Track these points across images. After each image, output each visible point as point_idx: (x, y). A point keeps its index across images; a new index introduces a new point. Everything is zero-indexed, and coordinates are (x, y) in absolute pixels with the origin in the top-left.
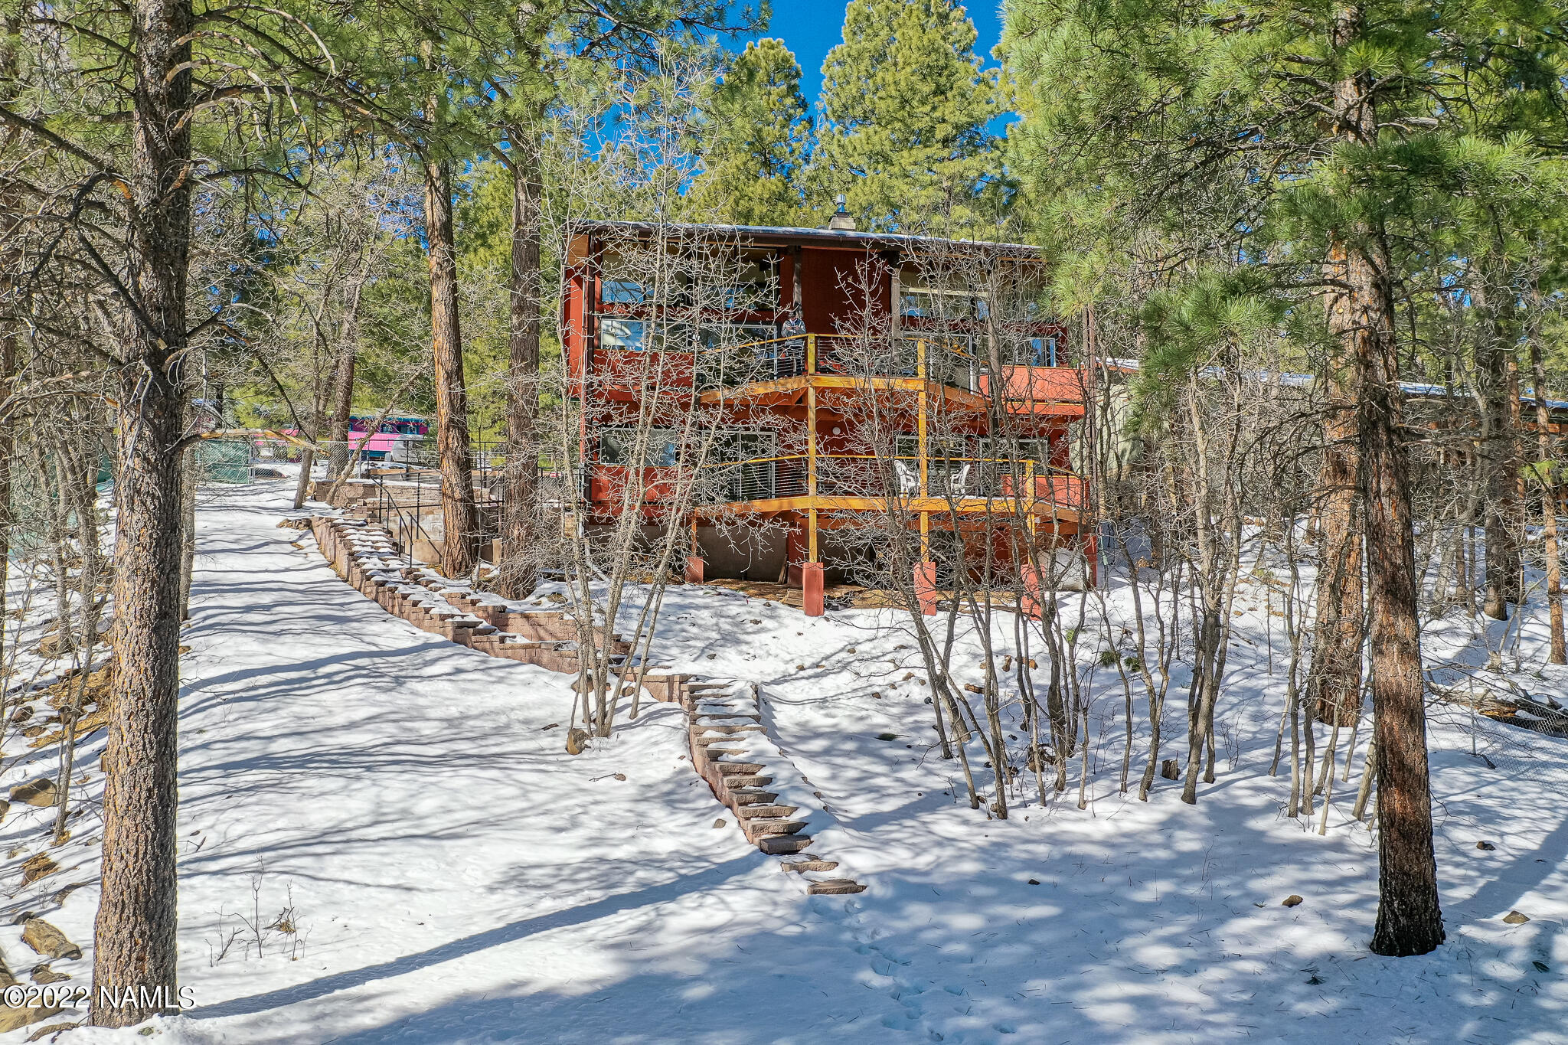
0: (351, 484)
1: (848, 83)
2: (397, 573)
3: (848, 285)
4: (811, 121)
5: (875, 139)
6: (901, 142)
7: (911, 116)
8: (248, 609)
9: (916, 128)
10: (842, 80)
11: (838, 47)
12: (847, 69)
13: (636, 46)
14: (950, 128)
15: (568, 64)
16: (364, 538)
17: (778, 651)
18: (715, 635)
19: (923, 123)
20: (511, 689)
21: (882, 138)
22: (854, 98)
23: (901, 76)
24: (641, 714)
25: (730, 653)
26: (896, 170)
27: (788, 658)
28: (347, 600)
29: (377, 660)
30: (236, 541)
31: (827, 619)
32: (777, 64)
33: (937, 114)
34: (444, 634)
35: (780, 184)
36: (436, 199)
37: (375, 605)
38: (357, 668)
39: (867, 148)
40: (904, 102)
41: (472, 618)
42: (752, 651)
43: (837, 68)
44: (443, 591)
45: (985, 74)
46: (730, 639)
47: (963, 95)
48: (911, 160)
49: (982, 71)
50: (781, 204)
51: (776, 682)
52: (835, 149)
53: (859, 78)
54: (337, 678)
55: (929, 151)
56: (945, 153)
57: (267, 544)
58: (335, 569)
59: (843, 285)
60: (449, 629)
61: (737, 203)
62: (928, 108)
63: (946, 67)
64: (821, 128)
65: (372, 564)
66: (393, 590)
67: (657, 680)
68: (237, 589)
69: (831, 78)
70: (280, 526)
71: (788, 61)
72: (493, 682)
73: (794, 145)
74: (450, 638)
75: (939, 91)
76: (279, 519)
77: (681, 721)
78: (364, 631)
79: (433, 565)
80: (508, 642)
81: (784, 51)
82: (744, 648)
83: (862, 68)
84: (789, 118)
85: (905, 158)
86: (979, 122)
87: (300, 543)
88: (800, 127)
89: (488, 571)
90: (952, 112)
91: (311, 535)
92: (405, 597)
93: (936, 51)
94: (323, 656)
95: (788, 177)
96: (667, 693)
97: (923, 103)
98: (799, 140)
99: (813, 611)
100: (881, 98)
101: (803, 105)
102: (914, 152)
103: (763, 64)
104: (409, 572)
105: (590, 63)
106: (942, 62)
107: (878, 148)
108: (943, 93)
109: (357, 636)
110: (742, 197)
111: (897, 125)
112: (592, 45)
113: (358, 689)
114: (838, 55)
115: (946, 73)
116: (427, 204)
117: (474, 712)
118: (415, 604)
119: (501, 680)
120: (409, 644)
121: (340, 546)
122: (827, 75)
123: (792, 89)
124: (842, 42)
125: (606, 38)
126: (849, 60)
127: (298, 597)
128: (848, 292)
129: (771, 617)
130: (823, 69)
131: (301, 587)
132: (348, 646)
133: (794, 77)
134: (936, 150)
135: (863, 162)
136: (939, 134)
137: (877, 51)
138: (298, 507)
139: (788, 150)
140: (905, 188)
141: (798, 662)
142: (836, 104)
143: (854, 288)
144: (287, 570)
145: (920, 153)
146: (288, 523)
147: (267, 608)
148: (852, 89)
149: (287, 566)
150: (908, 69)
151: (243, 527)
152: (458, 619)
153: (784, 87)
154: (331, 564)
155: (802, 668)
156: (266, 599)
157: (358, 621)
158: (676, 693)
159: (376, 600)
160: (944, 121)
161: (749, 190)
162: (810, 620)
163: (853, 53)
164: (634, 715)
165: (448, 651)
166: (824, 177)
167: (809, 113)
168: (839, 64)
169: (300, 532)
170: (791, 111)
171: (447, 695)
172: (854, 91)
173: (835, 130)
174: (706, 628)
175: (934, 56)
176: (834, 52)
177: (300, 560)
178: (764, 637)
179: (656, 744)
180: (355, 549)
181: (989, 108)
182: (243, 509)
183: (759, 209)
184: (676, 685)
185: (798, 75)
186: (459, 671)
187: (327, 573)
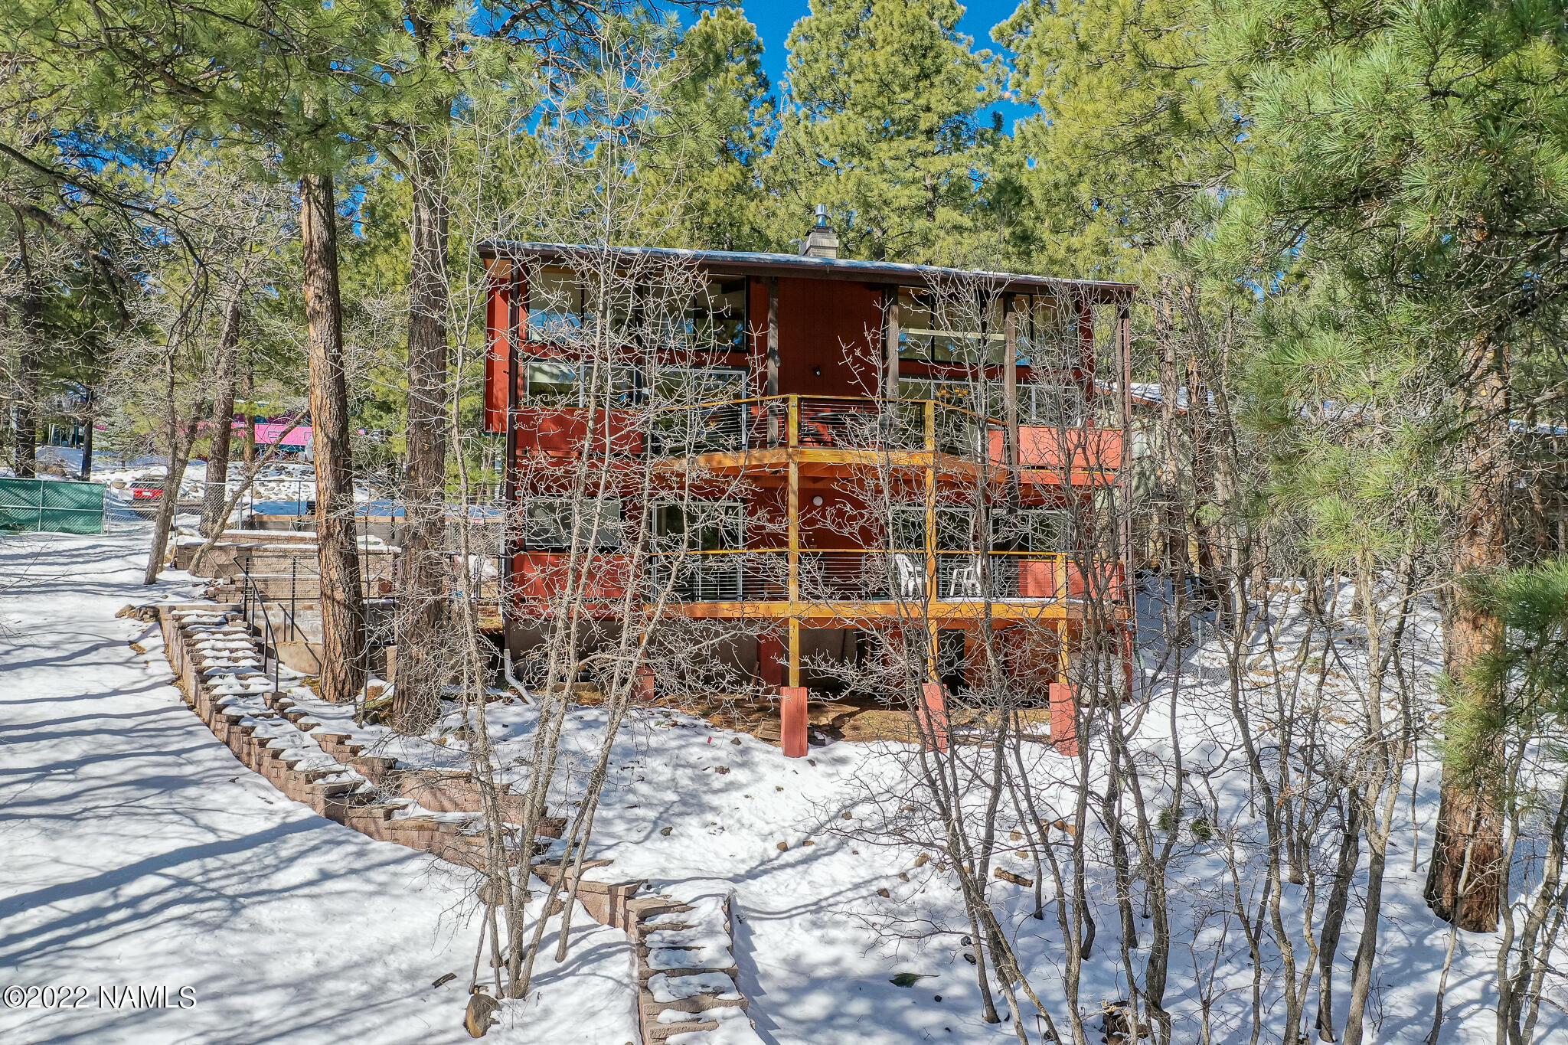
0: (221, 548)
1: (817, 61)
2: (260, 700)
3: (856, 360)
4: (772, 102)
5: (851, 128)
6: (879, 132)
7: (891, 102)
8: (45, 772)
9: (896, 116)
10: (810, 57)
11: (805, 20)
12: (816, 45)
13: (573, 19)
14: (936, 118)
15: (475, 50)
16: (220, 645)
17: (753, 819)
18: (671, 796)
19: (905, 112)
20: (395, 904)
21: (859, 127)
22: (823, 78)
23: (880, 57)
24: (572, 953)
25: (692, 825)
26: (874, 164)
27: (766, 829)
28: (188, 745)
29: (211, 862)
30: (55, 646)
31: (812, 763)
32: (735, 37)
33: (922, 101)
34: (313, 806)
35: (738, 174)
36: (314, 212)
37: (225, 752)
38: (182, 882)
39: (841, 139)
40: (885, 85)
41: (351, 776)
42: (717, 820)
43: (803, 44)
44: (316, 730)
45: (976, 57)
46: (692, 803)
47: (952, 81)
48: (892, 153)
49: (972, 52)
50: (739, 197)
51: (752, 875)
52: (803, 139)
53: (829, 56)
54: (146, 906)
55: (912, 144)
56: (930, 146)
57: (96, 648)
58: (181, 688)
59: (849, 360)
60: (320, 797)
61: (690, 196)
62: (910, 95)
63: (931, 48)
64: (786, 111)
65: (226, 687)
66: (248, 732)
67: (593, 888)
68: (35, 734)
69: (798, 55)
70: (120, 615)
71: (748, 33)
72: (371, 894)
73: (755, 129)
74: (320, 811)
75: (924, 75)
76: (121, 603)
77: (625, 968)
78: (200, 804)
79: (309, 681)
80: (397, 816)
81: (744, 22)
82: (710, 817)
83: (833, 44)
84: (749, 99)
85: (884, 151)
86: (967, 111)
87: (143, 643)
88: (761, 110)
89: (379, 691)
90: (939, 99)
91: (158, 632)
92: (263, 743)
93: (922, 28)
94: (134, 859)
95: (748, 164)
96: (607, 909)
97: (905, 88)
98: (759, 125)
99: (793, 751)
100: (857, 82)
101: (764, 83)
102: (894, 144)
103: (720, 36)
104: (276, 697)
105: (506, 46)
106: (927, 42)
107: (854, 139)
108: (927, 77)
109: (190, 815)
110: (696, 189)
111: (876, 113)
112: (515, 18)
113: (171, 928)
114: (805, 28)
115: (932, 54)
116: (303, 218)
117: (336, 963)
118: (276, 755)
119: (382, 890)
120: (258, 825)
121: (187, 658)
122: (794, 51)
123: (753, 65)
124: (808, 13)
125: (534, 9)
126: (818, 35)
127: (120, 744)
128: (856, 370)
129: (743, 765)
130: (787, 44)
131: (129, 724)
132: (175, 837)
133: (755, 52)
134: (918, 143)
135: (835, 154)
136: (923, 125)
137: (849, 25)
138: (151, 582)
139: (746, 134)
140: (884, 186)
141: (779, 838)
142: (803, 86)
143: (863, 363)
144: (116, 692)
145: (901, 146)
146: (131, 611)
147: (74, 765)
148: (821, 69)
149: (117, 685)
150: (889, 49)
151: (69, 621)
152: (332, 778)
153: (744, 63)
154: (176, 680)
155: (783, 848)
156: (74, 750)
157: (196, 783)
158: (620, 911)
159: (228, 743)
160: (928, 109)
161: (704, 181)
162: (791, 764)
163: (823, 27)
164: (560, 957)
165: (314, 836)
166: (788, 167)
167: (772, 92)
168: (806, 38)
169: (145, 626)
170: (752, 91)
171: (301, 927)
172: (823, 70)
173: (801, 114)
174: (659, 787)
175: (918, 35)
176: (800, 25)
177: (134, 674)
178: (735, 797)
179: (592, 1014)
180: (206, 663)
181: (979, 95)
182: (79, 588)
183: (714, 204)
184: (620, 900)
185: (759, 50)
186: (325, 876)
187: (168, 696)
